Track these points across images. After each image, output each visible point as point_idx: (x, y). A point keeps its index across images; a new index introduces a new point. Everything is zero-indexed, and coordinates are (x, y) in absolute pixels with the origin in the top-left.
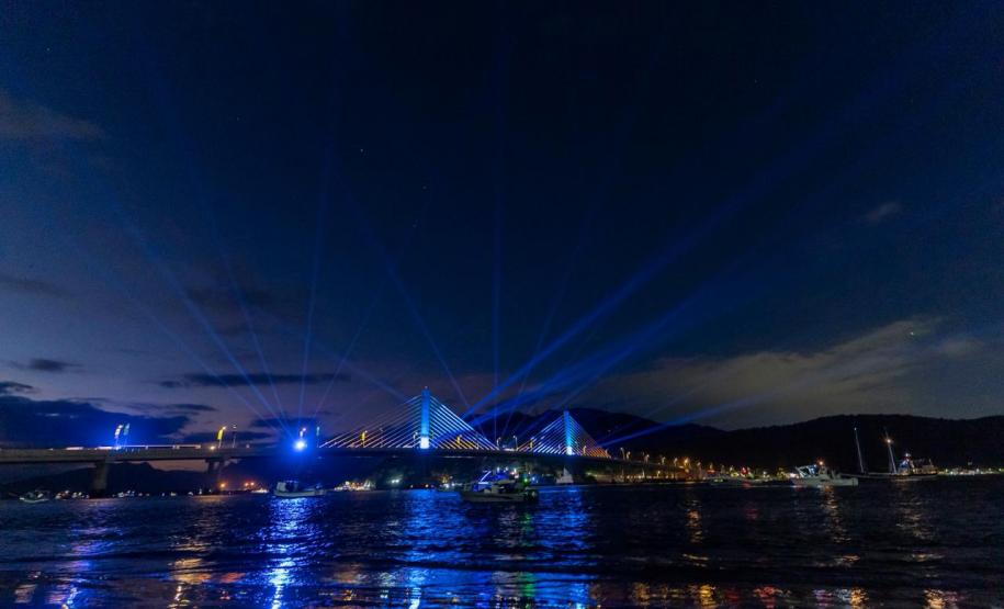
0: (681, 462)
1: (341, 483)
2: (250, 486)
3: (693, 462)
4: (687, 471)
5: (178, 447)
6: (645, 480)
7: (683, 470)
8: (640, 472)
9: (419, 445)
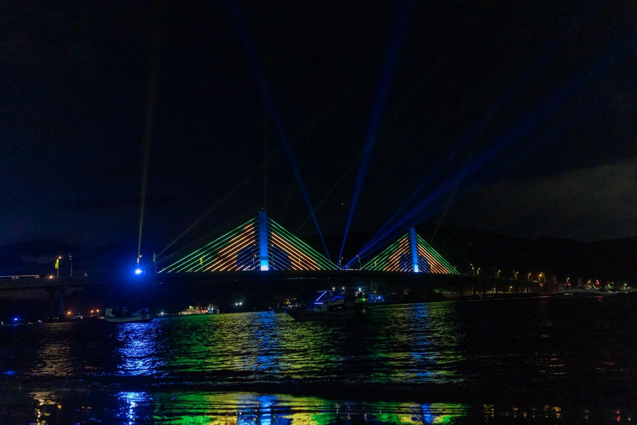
0: (535, 276)
1: (185, 308)
2: (95, 313)
3: (547, 276)
4: (541, 285)
5: (17, 277)
6: (497, 295)
7: (537, 285)
8: (490, 288)
9: (259, 268)
